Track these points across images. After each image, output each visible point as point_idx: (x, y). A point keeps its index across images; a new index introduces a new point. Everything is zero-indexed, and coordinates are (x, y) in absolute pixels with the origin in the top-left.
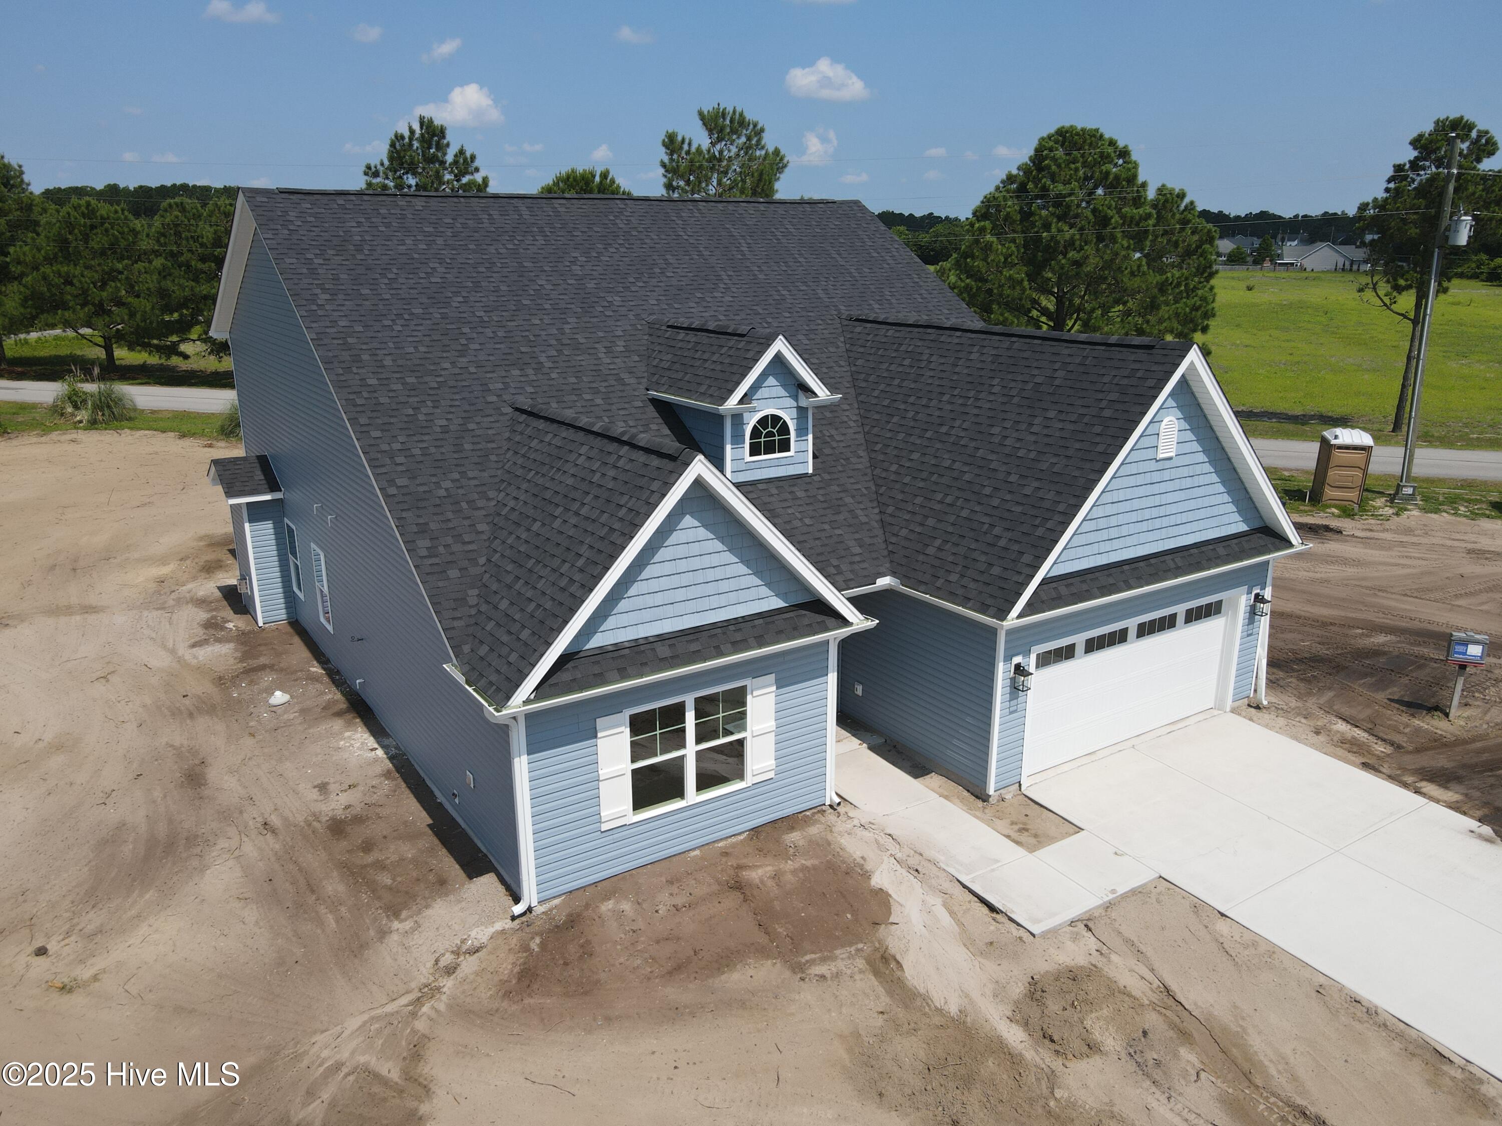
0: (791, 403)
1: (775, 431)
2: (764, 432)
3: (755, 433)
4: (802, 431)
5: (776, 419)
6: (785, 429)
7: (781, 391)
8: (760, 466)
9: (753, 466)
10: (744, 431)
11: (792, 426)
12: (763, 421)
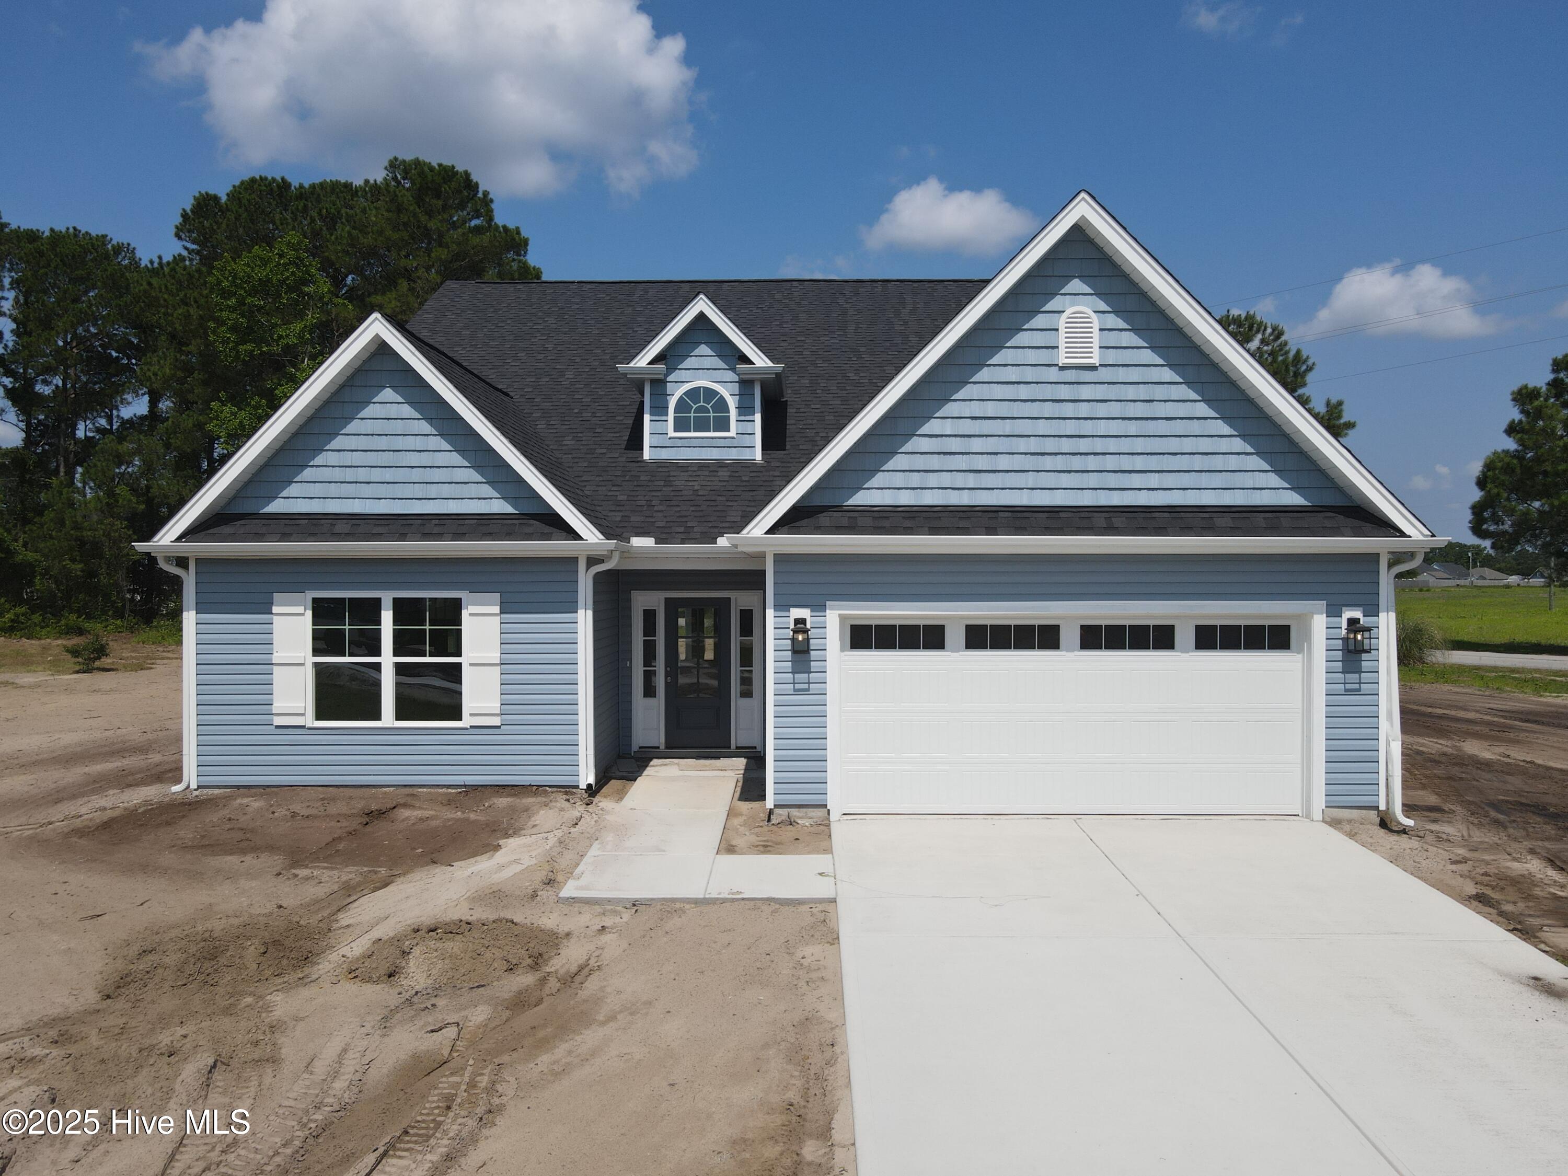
0: (730, 376)
1: (709, 407)
2: (695, 407)
3: (682, 406)
4: (745, 409)
5: (710, 394)
6: (722, 405)
7: (718, 363)
8: (688, 444)
9: (679, 443)
10: (667, 402)
11: (732, 403)
12: (693, 394)
